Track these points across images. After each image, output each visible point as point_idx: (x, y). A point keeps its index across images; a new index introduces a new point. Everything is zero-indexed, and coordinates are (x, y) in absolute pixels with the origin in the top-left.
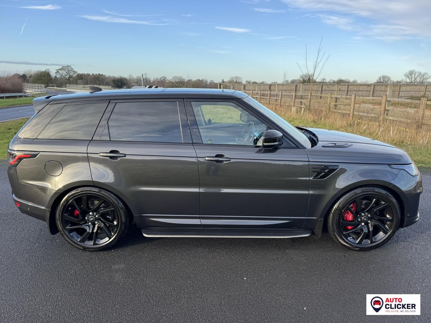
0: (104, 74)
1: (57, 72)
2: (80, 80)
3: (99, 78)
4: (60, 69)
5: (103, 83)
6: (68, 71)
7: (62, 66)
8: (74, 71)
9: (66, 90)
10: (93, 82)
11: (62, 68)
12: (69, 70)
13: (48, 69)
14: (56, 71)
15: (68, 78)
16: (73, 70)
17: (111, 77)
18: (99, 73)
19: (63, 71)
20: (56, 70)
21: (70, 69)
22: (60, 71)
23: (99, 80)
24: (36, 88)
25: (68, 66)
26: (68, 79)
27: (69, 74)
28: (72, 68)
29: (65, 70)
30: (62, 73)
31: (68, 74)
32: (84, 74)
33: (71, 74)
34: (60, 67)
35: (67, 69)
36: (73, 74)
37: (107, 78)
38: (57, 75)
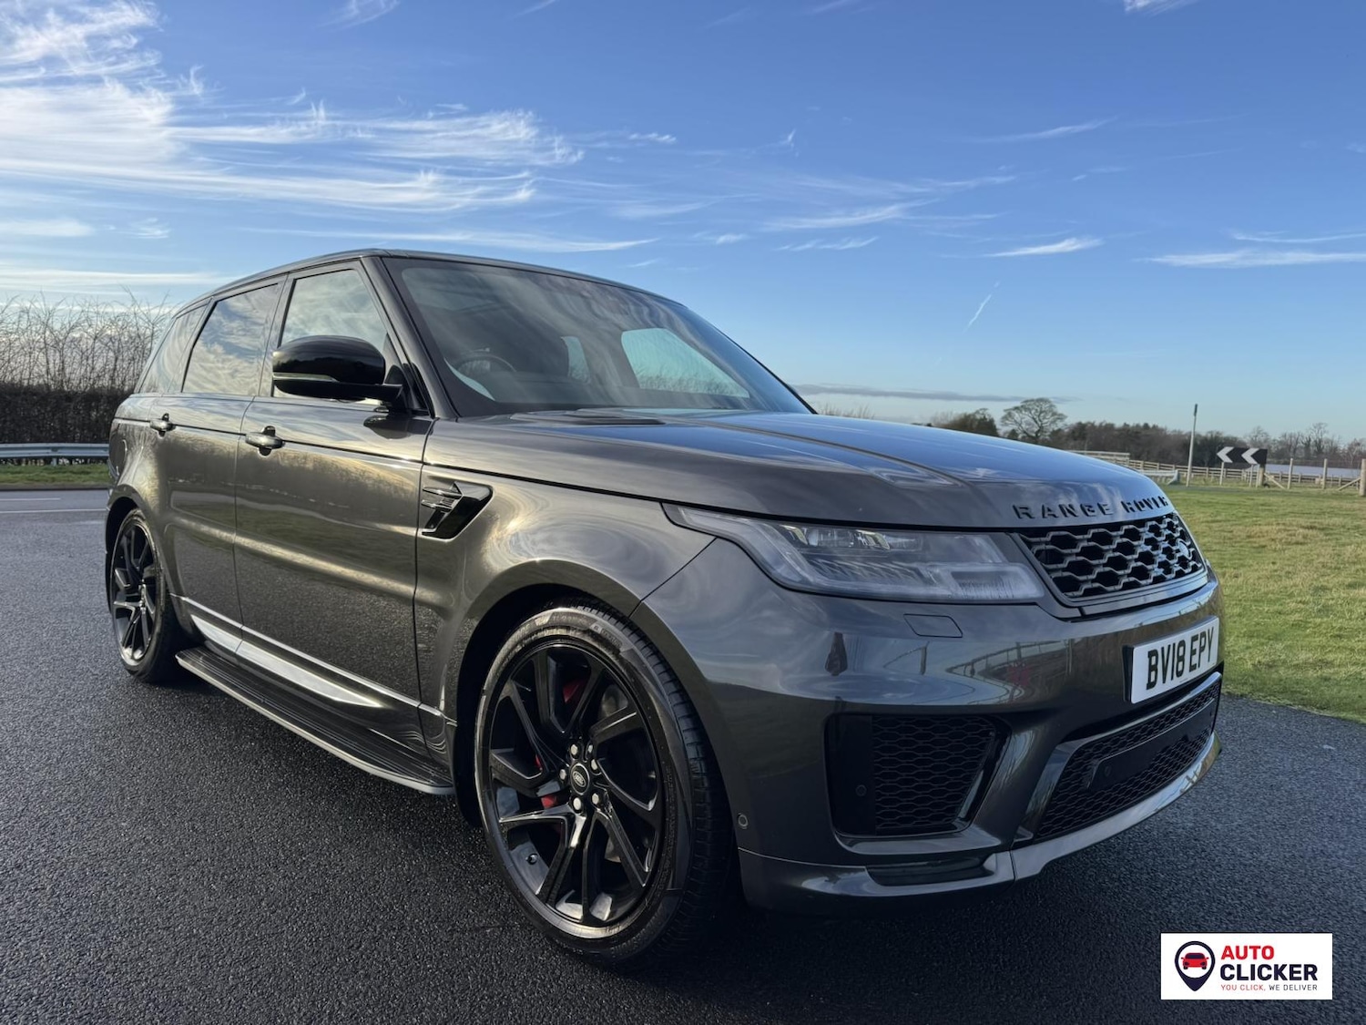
0: (1161, 425)
2: (1075, 439)
3: (1137, 437)
4: (1016, 408)
5: (1148, 453)
6: (1037, 414)
8: (1054, 414)
11: (1022, 406)
12: (1043, 409)
14: (1004, 414)
15: (1034, 435)
16: (1055, 410)
17: (1184, 433)
18: (1147, 422)
19: (1024, 412)
20: (1005, 411)
21: (1045, 407)
22: (1017, 415)
23: (1136, 441)
25: (1042, 400)
27: (1040, 423)
28: (1051, 406)
29: (1030, 410)
30: (1018, 420)
31: (1036, 422)
32: (1093, 425)
33: (1046, 421)
34: (1018, 404)
35: (1039, 406)
36: (1054, 422)
37: (1167, 437)
38: (1006, 425)
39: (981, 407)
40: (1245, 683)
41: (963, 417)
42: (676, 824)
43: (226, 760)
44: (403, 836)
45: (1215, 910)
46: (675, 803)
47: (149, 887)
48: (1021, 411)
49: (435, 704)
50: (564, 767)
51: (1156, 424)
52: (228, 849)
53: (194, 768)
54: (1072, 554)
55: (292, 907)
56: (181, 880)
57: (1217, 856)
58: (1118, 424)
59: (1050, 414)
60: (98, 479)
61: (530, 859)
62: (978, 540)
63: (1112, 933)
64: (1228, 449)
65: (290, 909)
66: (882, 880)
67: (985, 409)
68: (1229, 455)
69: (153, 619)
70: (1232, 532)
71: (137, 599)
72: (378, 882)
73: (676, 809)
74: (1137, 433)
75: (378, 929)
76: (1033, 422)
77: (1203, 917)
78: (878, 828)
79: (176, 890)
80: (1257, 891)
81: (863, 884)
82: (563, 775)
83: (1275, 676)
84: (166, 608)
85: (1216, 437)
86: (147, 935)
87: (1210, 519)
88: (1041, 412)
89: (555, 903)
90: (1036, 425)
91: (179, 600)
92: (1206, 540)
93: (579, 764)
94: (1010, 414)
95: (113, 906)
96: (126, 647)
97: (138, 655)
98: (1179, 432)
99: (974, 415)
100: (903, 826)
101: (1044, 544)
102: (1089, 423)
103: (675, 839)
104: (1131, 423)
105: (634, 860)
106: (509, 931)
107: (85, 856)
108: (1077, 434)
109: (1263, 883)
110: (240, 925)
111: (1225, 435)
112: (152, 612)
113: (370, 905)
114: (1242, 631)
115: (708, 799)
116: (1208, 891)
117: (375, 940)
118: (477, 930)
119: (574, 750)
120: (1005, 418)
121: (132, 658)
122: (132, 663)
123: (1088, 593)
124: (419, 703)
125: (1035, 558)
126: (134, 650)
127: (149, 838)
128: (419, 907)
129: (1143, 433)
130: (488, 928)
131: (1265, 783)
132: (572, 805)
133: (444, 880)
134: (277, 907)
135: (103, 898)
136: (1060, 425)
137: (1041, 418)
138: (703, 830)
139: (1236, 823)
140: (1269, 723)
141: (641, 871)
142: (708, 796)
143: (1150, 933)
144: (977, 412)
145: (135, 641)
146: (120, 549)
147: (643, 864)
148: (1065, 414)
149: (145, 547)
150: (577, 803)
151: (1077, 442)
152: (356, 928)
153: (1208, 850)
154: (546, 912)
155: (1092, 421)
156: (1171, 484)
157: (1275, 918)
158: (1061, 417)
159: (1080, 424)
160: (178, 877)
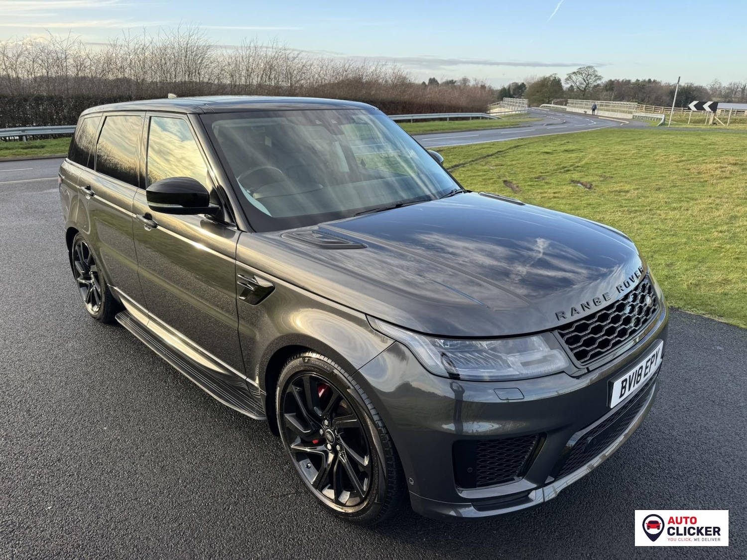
0: (658, 80)
1: (569, 78)
2: (607, 91)
3: (643, 88)
4: (574, 73)
6: (586, 76)
7: (579, 67)
8: (596, 76)
9: (566, 109)
10: (631, 96)
11: (577, 72)
12: (589, 73)
13: (555, 73)
15: (583, 89)
16: (596, 73)
18: (650, 78)
19: (578, 75)
20: (567, 75)
21: (591, 71)
22: (574, 77)
23: (643, 91)
24: (516, 106)
25: (589, 67)
26: (583, 91)
27: (587, 82)
28: (595, 71)
29: (582, 74)
30: (575, 80)
31: (585, 81)
32: (618, 81)
33: (590, 80)
34: (575, 69)
35: (586, 71)
36: (595, 81)
37: (661, 87)
38: (568, 83)
39: (553, 73)
40: (681, 299)
41: (543, 79)
42: (378, 476)
43: (149, 380)
44: (243, 431)
45: (646, 472)
46: (378, 466)
47: (124, 472)
48: (577, 75)
49: (254, 380)
50: (321, 428)
51: (655, 79)
52: (159, 444)
53: (134, 387)
54: (586, 335)
55: (194, 483)
56: (138, 466)
57: (651, 433)
58: (633, 80)
59: (593, 76)
60: (51, 152)
61: (307, 466)
62: (535, 339)
63: (593, 490)
64: (695, 102)
65: (193, 484)
66: (480, 509)
67: (556, 74)
68: (695, 106)
69: (100, 293)
70: (689, 170)
71: (90, 279)
72: (234, 465)
73: (378, 469)
74: (644, 85)
75: (237, 497)
76: (583, 81)
77: (639, 478)
78: (478, 483)
79: (137, 473)
80: (669, 458)
81: (470, 512)
82: (321, 432)
83: (698, 293)
84: (106, 290)
85: (690, 86)
86: (127, 504)
87: (679, 159)
88: (588, 75)
89: (321, 490)
90: (585, 83)
91: (112, 288)
92: (674, 177)
93: (329, 430)
94: (570, 77)
95: (109, 485)
96: (88, 303)
97: (96, 309)
98: (669, 84)
99: (549, 78)
100: (490, 482)
101: (571, 333)
102: (616, 80)
103: (378, 482)
104: (641, 79)
105: (359, 484)
106: (299, 495)
107: (90, 451)
108: (608, 88)
109: (672, 452)
110: (170, 496)
111: (696, 85)
112: (99, 290)
113: (231, 480)
114: (685, 257)
115: (394, 466)
116: (643, 458)
117: (236, 504)
118: (284, 496)
119: (326, 422)
120: (567, 79)
121: (92, 310)
122: (92, 313)
123: (593, 356)
124: (246, 377)
125: (565, 344)
126: (93, 306)
127: (119, 437)
128: (255, 481)
129: (647, 85)
130: (290, 494)
131: (682, 377)
132: (326, 446)
133: (266, 463)
134: (187, 483)
135: (103, 480)
136: (599, 82)
137: (588, 79)
138: (392, 480)
139: (664, 408)
140: (690, 330)
141: (362, 490)
142: (394, 465)
143: (611, 489)
144: (551, 76)
145: (92, 300)
146: (76, 252)
147: (363, 486)
148: (602, 76)
149: (89, 255)
150: (329, 447)
151: (608, 92)
152: (227, 497)
153: (647, 428)
154: (317, 493)
155: (618, 79)
156: (659, 125)
157: (675, 477)
158: (600, 78)
159: (611, 81)
160: (137, 464)
